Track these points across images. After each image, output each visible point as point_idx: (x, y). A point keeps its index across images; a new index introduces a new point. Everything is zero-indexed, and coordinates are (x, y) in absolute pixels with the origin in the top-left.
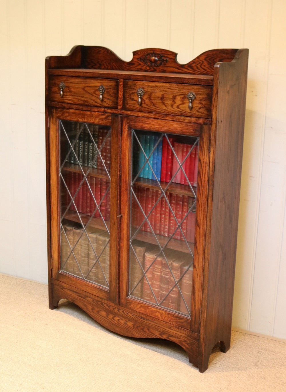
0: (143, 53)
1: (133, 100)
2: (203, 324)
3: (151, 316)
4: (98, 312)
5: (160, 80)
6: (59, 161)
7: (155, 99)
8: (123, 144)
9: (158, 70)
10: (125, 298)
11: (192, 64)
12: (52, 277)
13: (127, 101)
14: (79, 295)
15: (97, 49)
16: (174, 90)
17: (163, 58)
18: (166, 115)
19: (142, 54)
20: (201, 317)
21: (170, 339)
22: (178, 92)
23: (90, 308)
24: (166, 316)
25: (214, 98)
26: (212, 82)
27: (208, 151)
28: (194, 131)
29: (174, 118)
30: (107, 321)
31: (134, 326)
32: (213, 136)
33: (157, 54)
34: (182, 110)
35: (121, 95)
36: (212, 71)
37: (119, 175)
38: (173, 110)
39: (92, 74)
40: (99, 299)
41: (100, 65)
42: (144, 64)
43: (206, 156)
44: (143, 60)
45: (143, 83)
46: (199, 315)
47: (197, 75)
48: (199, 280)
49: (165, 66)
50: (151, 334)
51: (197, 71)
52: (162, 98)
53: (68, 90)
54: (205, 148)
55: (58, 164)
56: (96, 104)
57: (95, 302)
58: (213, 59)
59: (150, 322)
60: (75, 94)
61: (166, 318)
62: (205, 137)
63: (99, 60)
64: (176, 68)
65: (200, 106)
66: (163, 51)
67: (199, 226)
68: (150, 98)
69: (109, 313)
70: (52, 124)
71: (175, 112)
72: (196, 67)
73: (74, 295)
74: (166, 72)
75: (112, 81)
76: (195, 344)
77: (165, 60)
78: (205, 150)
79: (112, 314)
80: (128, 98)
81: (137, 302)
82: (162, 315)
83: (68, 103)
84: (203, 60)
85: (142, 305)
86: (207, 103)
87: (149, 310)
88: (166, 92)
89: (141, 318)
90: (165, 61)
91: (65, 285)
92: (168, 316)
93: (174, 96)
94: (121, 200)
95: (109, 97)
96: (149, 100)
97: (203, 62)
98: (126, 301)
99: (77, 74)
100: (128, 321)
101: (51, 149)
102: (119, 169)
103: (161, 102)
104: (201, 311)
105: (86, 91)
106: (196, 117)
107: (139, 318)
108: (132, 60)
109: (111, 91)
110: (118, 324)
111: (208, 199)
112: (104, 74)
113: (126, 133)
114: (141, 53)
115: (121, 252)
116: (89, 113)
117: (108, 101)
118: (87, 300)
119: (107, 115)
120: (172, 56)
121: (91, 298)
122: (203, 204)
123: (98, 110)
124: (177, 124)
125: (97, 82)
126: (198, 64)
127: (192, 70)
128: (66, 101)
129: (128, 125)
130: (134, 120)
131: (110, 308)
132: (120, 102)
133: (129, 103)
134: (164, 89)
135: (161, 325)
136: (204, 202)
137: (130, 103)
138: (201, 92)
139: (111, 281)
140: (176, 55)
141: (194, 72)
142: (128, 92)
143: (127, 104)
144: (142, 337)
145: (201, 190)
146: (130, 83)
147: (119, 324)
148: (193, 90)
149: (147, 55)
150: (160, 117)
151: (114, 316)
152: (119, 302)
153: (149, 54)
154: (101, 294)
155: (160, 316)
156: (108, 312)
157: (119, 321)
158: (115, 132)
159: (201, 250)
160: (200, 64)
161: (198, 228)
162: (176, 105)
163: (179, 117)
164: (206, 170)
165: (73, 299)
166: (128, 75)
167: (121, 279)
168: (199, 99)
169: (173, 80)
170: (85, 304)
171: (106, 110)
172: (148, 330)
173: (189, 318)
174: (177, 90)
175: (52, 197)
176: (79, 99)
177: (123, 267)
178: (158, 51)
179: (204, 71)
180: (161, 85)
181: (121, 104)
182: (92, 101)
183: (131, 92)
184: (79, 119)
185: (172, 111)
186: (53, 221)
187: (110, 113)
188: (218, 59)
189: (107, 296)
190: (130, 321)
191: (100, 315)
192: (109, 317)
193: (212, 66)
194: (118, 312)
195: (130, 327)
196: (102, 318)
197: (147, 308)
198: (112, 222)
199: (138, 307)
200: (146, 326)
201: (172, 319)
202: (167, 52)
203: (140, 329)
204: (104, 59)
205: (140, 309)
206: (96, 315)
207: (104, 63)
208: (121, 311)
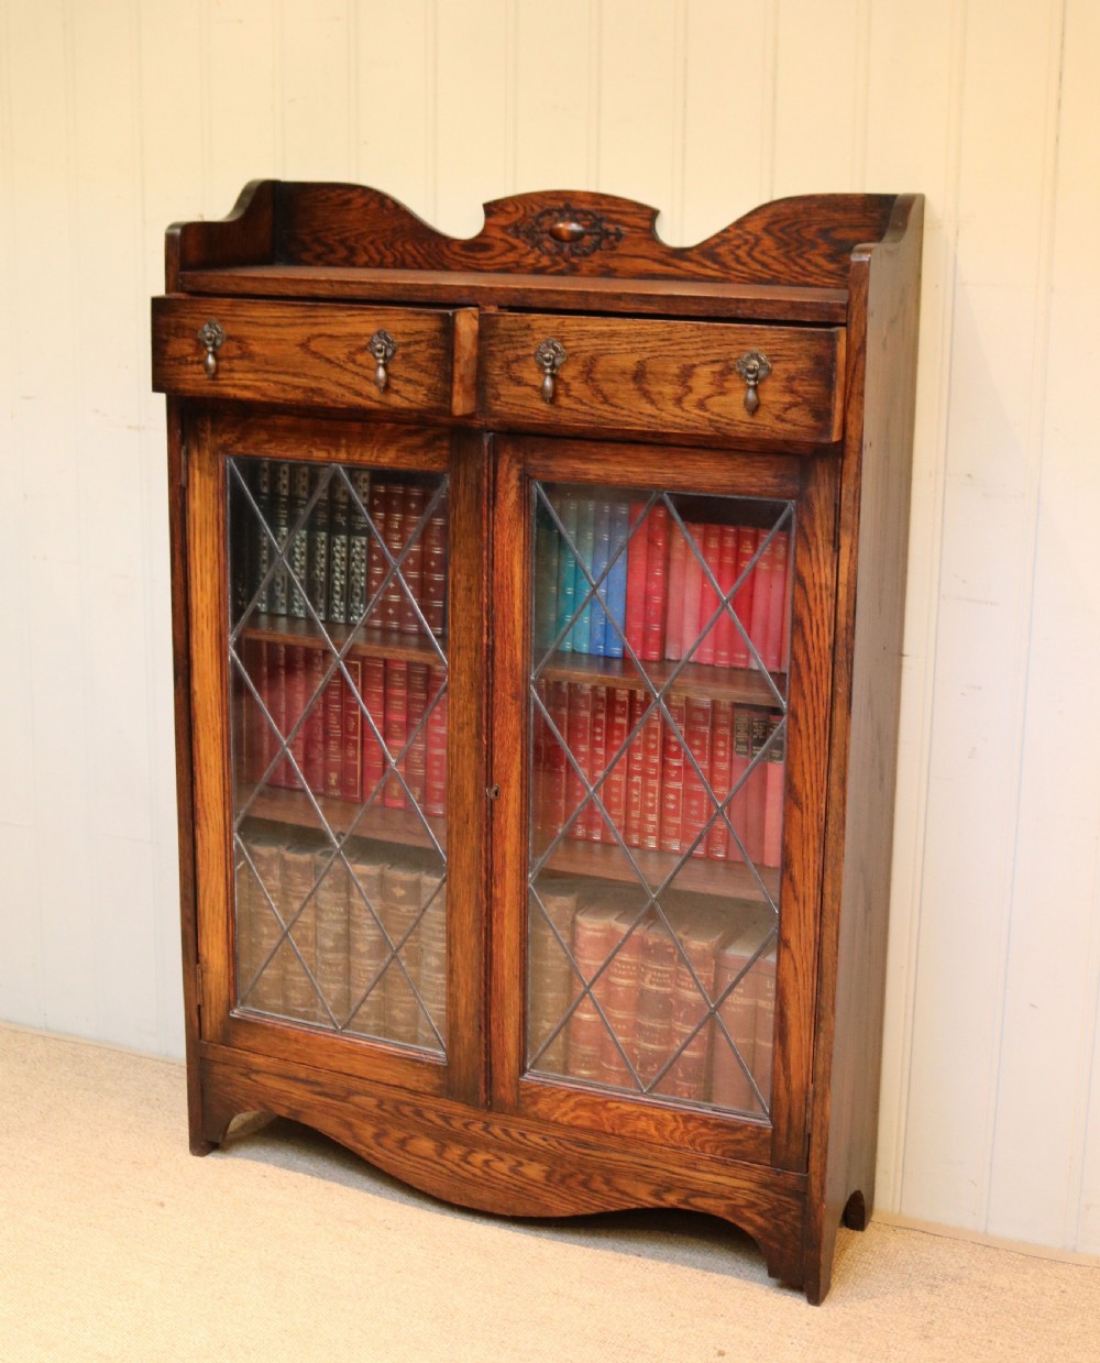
0: (525, 208)
2: (819, 1139)
3: (617, 1132)
4: (403, 1143)
5: (643, 310)
6: (226, 608)
8: (499, 537)
9: (585, 266)
10: (513, 1081)
11: (717, 245)
12: (200, 1037)
14: (318, 1089)
15: (339, 192)
17: (604, 225)
19: (522, 212)
20: (813, 1115)
21: (697, 1207)
23: (368, 1131)
24: (677, 1128)
26: (844, 312)
27: (831, 548)
28: (776, 481)
30: (441, 1173)
31: (549, 1176)
32: (851, 496)
33: (582, 211)
36: (792, 271)
37: (485, 647)
39: (367, 286)
40: (405, 1097)
41: (352, 251)
42: (529, 248)
43: (825, 564)
44: (524, 231)
46: (804, 1107)
47: (735, 286)
48: (801, 987)
49: (614, 252)
50: (619, 1196)
51: (736, 270)
54: (820, 536)
55: (222, 619)
57: (391, 1109)
58: (794, 229)
59: (615, 1156)
61: (677, 1135)
62: (820, 499)
63: (348, 234)
64: (654, 260)
66: (603, 202)
67: (801, 804)
69: (448, 1142)
70: (197, 473)
72: (732, 257)
73: (299, 1093)
74: (618, 274)
76: (789, 1210)
77: (612, 234)
78: (820, 543)
79: (458, 1142)
81: (559, 1091)
82: (660, 1124)
84: (759, 233)
85: (581, 1097)
87: (612, 1113)
89: (580, 1143)
90: (612, 238)
91: (259, 1060)
92: (685, 1127)
94: (496, 734)
97: (758, 240)
98: (518, 1094)
99: (303, 290)
100: (525, 1161)
101: (193, 565)
102: (485, 623)
104: (810, 1096)
107: (573, 1148)
108: (482, 235)
110: (487, 1177)
111: (832, 709)
112: (417, 287)
113: (510, 498)
114: (517, 208)
115: (494, 921)
116: (355, 428)
118: (357, 1106)
119: (431, 433)
120: (642, 218)
121: (372, 1096)
122: (815, 728)
123: (396, 415)
124: (714, 458)
126: (738, 247)
127: (716, 267)
129: (519, 466)
130: (544, 448)
131: (449, 1125)
135: (656, 1159)
136: (817, 720)
138: (794, 350)
139: (453, 1029)
140: (653, 214)
141: (726, 273)
144: (581, 1213)
145: (805, 681)
147: (489, 1175)
149: (542, 215)
151: (466, 1149)
152: (490, 1098)
153: (549, 212)
154: (415, 1078)
155: (653, 1131)
156: (444, 1138)
157: (488, 1166)
158: (464, 492)
159: (808, 888)
160: (746, 248)
161: (797, 813)
164: (822, 611)
165: (294, 1107)
166: (517, 290)
167: (494, 1015)
169: (695, 307)
170: (348, 1119)
172: (608, 1182)
173: (766, 1123)
175: (198, 742)
177: (506, 973)
178: (582, 202)
179: (762, 272)
184: (313, 450)
186: (205, 829)
187: (446, 426)
188: (814, 228)
189: (437, 1081)
190: (532, 1160)
191: (408, 1152)
192: (445, 1155)
193: (793, 254)
194: (483, 1133)
195: (534, 1181)
196: (419, 1163)
197: (601, 1108)
198: (456, 814)
199: (566, 1107)
200: (598, 1171)
201: (701, 1135)
202: (618, 205)
203: (572, 1183)
204: (365, 230)
205: (572, 1115)
206: (391, 1155)
207: (365, 242)
208: (497, 1130)
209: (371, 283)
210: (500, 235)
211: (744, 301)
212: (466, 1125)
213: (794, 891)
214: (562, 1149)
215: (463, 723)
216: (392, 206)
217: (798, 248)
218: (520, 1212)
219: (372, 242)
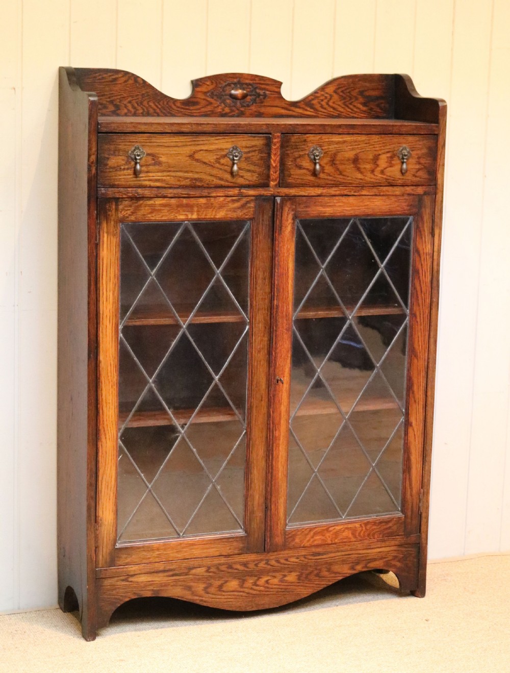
1: (300, 167)
2: (425, 514)
3: (333, 542)
4: (220, 587)
5: (351, 131)
7: (342, 162)
8: (282, 249)
9: (248, 112)
10: (283, 532)
11: (313, 100)
12: (97, 566)
13: (289, 172)
14: (171, 573)
15: (110, 74)
16: (376, 146)
17: (258, 91)
18: (363, 187)
19: (215, 84)
20: (422, 504)
21: (371, 568)
22: (382, 148)
23: (199, 588)
24: (362, 530)
25: (439, 153)
27: (431, 236)
28: (409, 208)
29: (375, 191)
30: (242, 596)
31: (299, 577)
32: (439, 211)
33: (246, 84)
34: (390, 177)
35: (276, 162)
37: (275, 306)
38: (375, 177)
40: (223, 560)
41: (117, 107)
42: (219, 103)
43: (428, 243)
44: (216, 95)
45: (319, 137)
46: (418, 501)
48: (417, 443)
49: (263, 104)
50: (334, 575)
51: (321, 111)
52: (356, 161)
53: (153, 162)
54: (426, 231)
55: (118, 316)
56: (222, 183)
57: (214, 570)
58: (348, 91)
59: (333, 555)
60: (169, 167)
61: (362, 534)
62: (426, 213)
63: (115, 98)
64: (283, 108)
65: (418, 167)
66: (257, 79)
67: (417, 356)
68: (334, 162)
69: (246, 578)
70: (105, 235)
71: (378, 181)
72: (320, 105)
73: (158, 579)
74: (264, 115)
75: (256, 138)
77: (261, 95)
78: (426, 234)
79: (251, 576)
80: (290, 165)
81: (305, 530)
82: (354, 532)
83: (150, 187)
84: (332, 93)
85: (316, 530)
86: (428, 161)
87: (331, 533)
88: (362, 150)
89: (315, 554)
90: (262, 97)
91: (134, 568)
92: (366, 528)
93: (375, 155)
95: (252, 168)
96: (332, 165)
97: (331, 96)
98: (285, 537)
100: (287, 574)
102: (276, 294)
103: (353, 167)
104: (421, 494)
105: (197, 160)
106: (413, 185)
107: (312, 557)
109: (256, 157)
110: (267, 590)
111: (431, 309)
113: (288, 229)
114: (212, 82)
115: (274, 449)
116: (202, 201)
117: (249, 174)
118: (194, 575)
119: (245, 200)
120: (276, 87)
121: (204, 566)
122: (423, 320)
123: (226, 192)
124: (382, 200)
125: (224, 141)
126: (322, 100)
127: (312, 110)
128: (147, 183)
129: (293, 213)
130: (305, 202)
131: (248, 568)
132: (274, 175)
133: (293, 175)
134: (359, 145)
135: (351, 550)
136: (424, 316)
137: (296, 174)
138: (420, 145)
140: (279, 84)
141: (316, 113)
142: (291, 155)
143: (290, 177)
144: (315, 591)
145: (420, 298)
146: (294, 138)
147: (269, 588)
148: (407, 143)
149: (225, 86)
150: (350, 192)
151: (256, 578)
153: (229, 85)
154: (227, 548)
156: (242, 577)
157: (268, 583)
158: (263, 228)
159: (420, 395)
160: (326, 101)
161: (415, 361)
162: (379, 169)
163: (385, 188)
164: (427, 265)
165: (155, 589)
168: (416, 157)
170: (189, 584)
171: (244, 191)
172: (329, 570)
173: (400, 515)
174: (380, 145)
176: (180, 177)
177: (280, 474)
178: (247, 79)
179: (333, 112)
180: (352, 138)
181: (277, 177)
182: (211, 178)
183: (296, 154)
185: (371, 180)
187: (254, 196)
188: (357, 90)
189: (241, 545)
190: (291, 572)
191: (224, 591)
192: (245, 586)
193: (347, 103)
194: (266, 566)
195: (292, 583)
196: (229, 595)
197: (326, 532)
198: (256, 397)
199: (308, 537)
200: (324, 566)
201: (373, 530)
202: (265, 81)
203: (312, 577)
204: (125, 95)
205: (312, 540)
206: (214, 596)
207: (125, 102)
208: (273, 562)
209: (214, 124)
210: (203, 97)
211: (396, 126)
212: (256, 565)
213: (414, 398)
214: (306, 560)
215: (260, 349)
216: (141, 82)
217: (350, 100)
218: (284, 602)
219: (130, 102)
